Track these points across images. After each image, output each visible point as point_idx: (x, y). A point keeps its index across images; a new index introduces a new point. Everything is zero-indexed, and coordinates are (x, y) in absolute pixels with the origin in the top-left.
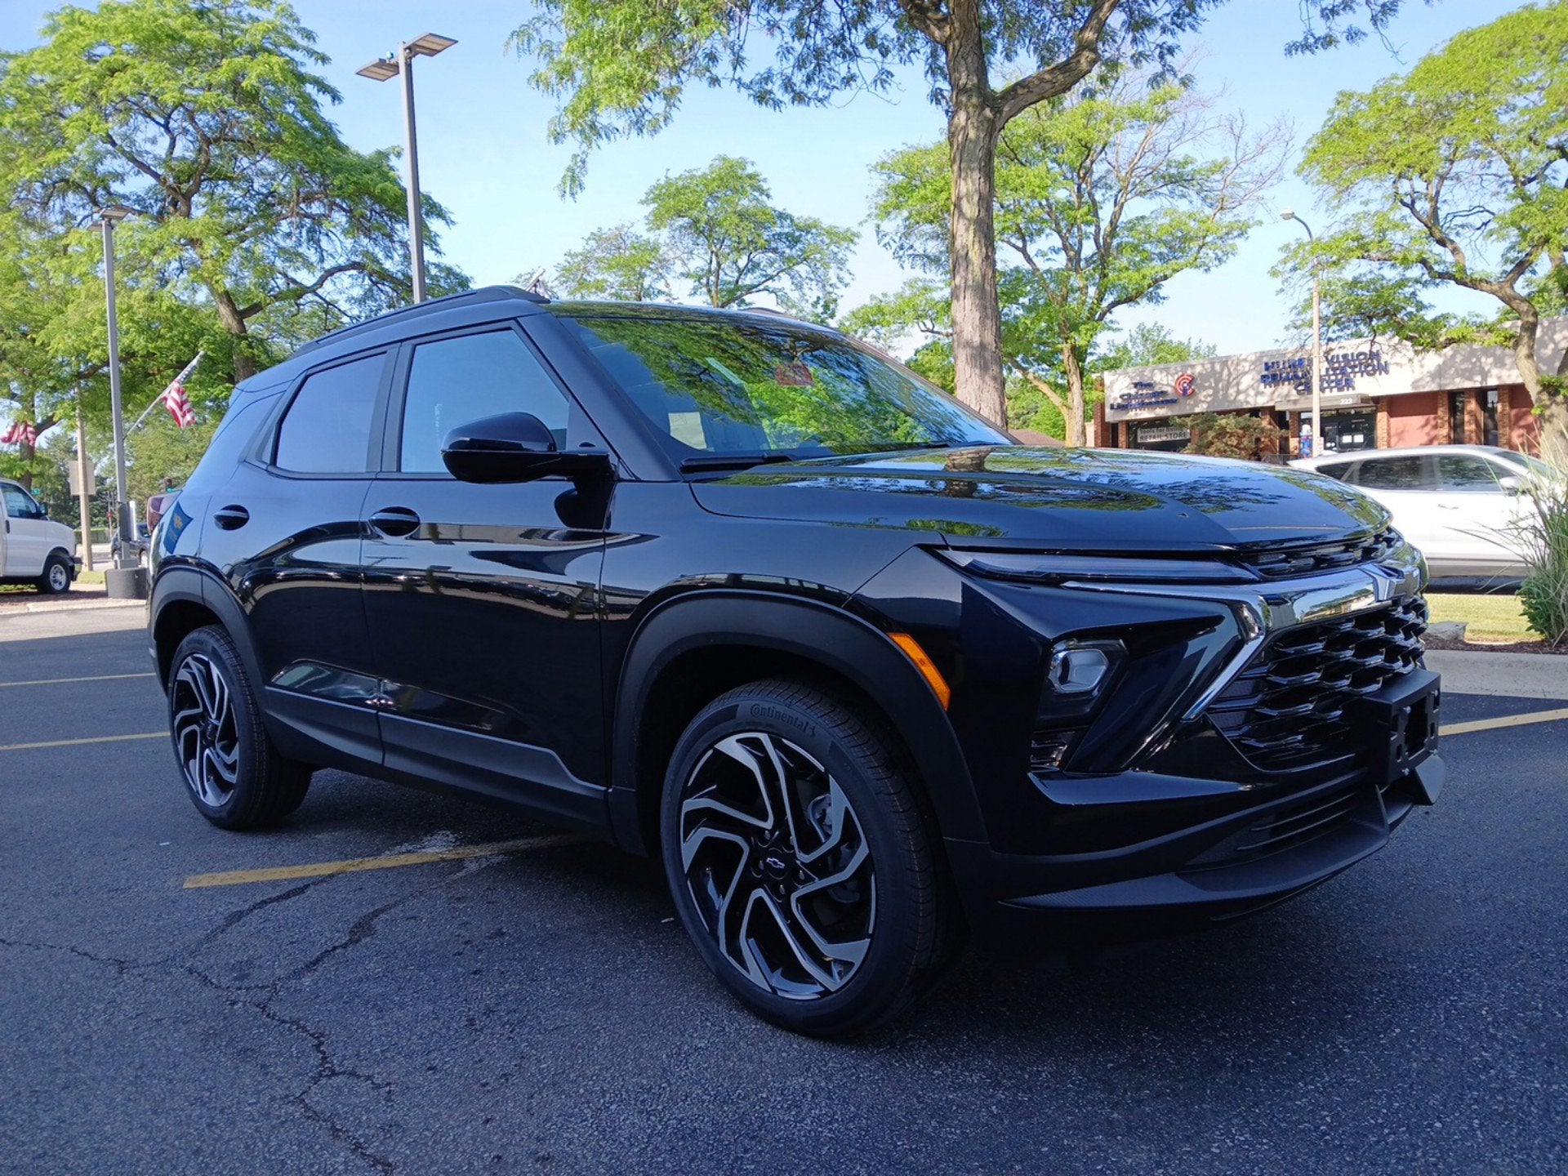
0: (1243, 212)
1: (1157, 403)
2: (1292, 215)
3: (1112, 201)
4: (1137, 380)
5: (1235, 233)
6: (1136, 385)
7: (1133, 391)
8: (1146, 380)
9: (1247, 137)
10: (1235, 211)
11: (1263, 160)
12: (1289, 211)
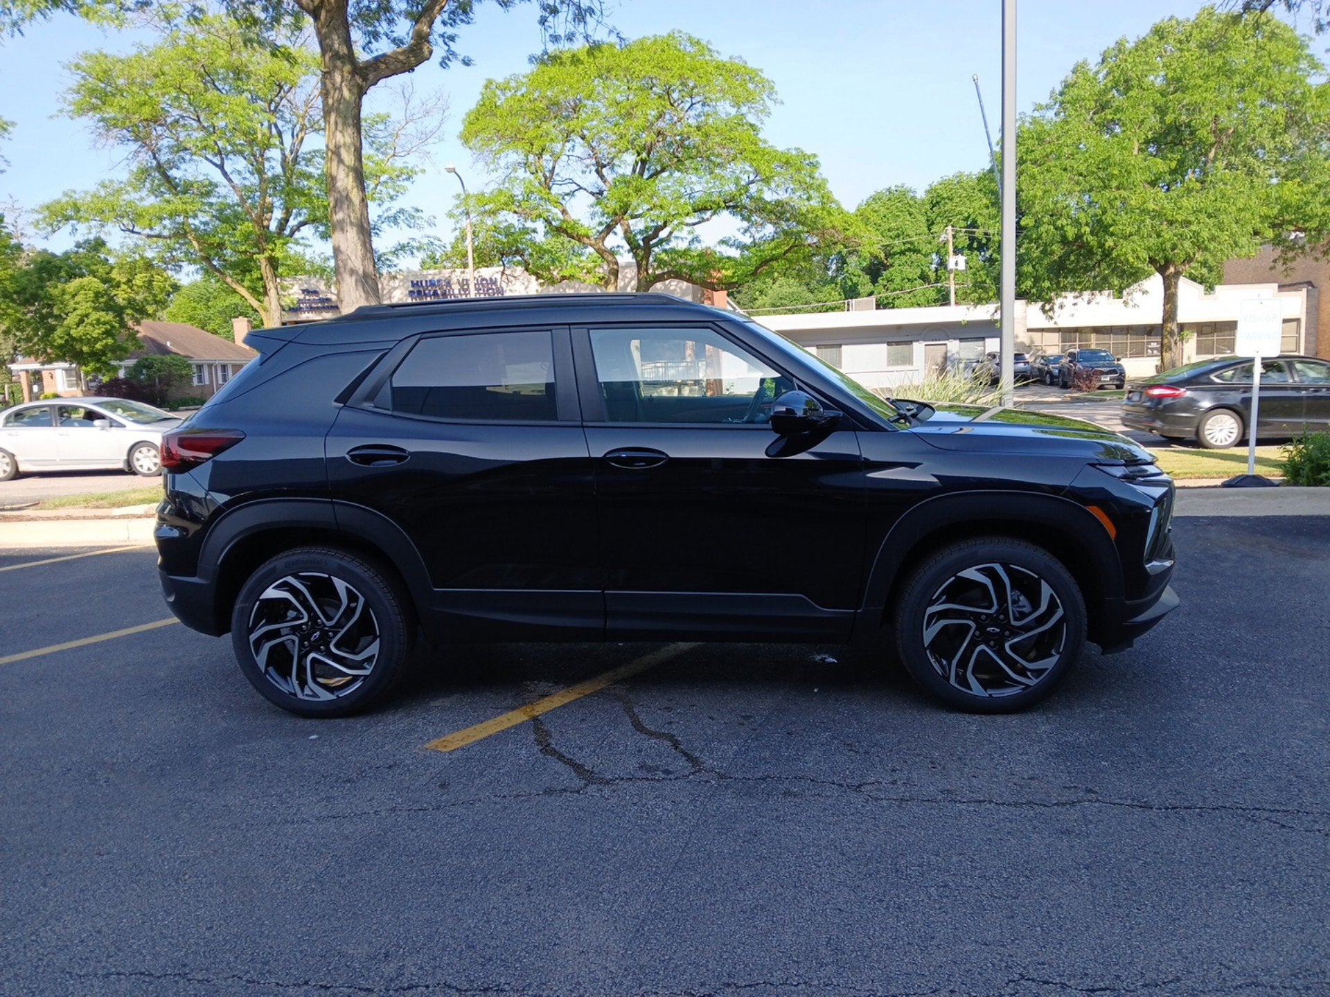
0: (412, 161)
1: (324, 308)
2: (453, 171)
3: (290, 133)
4: (305, 287)
5: (404, 177)
6: (304, 291)
7: (302, 297)
8: (312, 288)
9: (415, 102)
10: (404, 159)
11: (427, 121)
12: (452, 167)
